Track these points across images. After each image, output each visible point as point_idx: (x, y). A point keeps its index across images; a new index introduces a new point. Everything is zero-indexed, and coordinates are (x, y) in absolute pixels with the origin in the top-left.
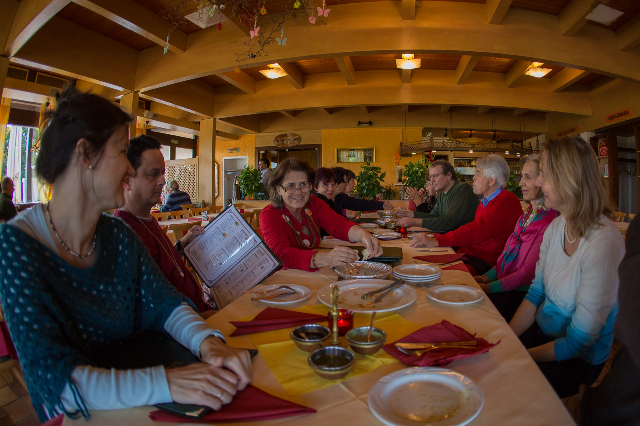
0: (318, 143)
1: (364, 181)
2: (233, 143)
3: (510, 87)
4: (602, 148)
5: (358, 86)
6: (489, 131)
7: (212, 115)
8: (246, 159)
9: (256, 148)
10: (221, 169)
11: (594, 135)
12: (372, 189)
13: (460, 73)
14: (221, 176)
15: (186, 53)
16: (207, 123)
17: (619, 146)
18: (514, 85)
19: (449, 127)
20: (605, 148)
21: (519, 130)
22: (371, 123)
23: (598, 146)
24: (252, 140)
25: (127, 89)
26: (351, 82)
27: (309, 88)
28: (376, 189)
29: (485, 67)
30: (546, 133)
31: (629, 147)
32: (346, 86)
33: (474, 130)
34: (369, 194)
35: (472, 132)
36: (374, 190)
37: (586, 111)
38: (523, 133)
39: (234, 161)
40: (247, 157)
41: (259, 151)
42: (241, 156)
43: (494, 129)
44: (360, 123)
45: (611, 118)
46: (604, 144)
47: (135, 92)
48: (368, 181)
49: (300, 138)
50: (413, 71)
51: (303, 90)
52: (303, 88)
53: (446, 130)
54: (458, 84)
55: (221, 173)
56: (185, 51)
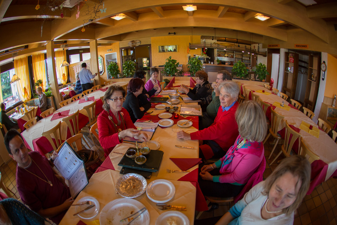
0: (149, 43)
1: (168, 67)
2: (109, 47)
3: (246, 21)
4: (291, 58)
5: (165, 18)
6: (235, 39)
7: (94, 39)
8: (115, 54)
9: (120, 48)
10: (104, 60)
11: (287, 51)
12: (172, 71)
13: (219, 12)
14: (105, 63)
15: (71, 17)
16: (92, 42)
17: (299, 59)
18: (248, 21)
19: (214, 36)
20: (292, 59)
21: (250, 41)
22: (175, 33)
23: (289, 57)
24: (118, 44)
25: (48, 40)
26: (161, 16)
27: (140, 21)
28: (174, 71)
29: (233, 10)
30: (262, 43)
31: (303, 60)
32: (159, 18)
33: (227, 38)
34: (171, 74)
35: (226, 39)
36: (173, 71)
37: (284, 39)
38: (251, 42)
39: (110, 55)
40: (116, 53)
41: (121, 50)
42: (113, 52)
43: (237, 38)
44: (169, 33)
45: (297, 46)
46: (292, 56)
47: (52, 41)
48: (170, 67)
49: (140, 42)
50: (194, 12)
51: (137, 21)
52: (137, 20)
53: (213, 37)
54: (219, 17)
55: (104, 61)
56: (70, 17)
